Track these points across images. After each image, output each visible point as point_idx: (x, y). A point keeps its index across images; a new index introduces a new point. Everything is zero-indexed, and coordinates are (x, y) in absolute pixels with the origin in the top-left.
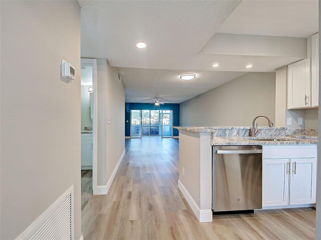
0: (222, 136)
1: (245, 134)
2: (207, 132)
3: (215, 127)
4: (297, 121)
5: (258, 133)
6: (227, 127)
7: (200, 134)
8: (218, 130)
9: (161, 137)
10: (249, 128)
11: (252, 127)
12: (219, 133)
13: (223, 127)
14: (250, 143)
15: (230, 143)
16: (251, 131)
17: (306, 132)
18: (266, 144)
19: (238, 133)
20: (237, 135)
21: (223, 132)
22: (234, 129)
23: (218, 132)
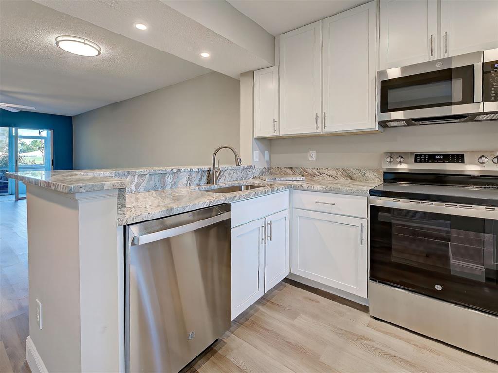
0: (157, 189)
1: (200, 180)
2: (102, 190)
3: (142, 171)
4: (264, 156)
5: (220, 177)
6: (168, 169)
7: (77, 196)
8: (150, 175)
9: (13, 198)
10: (206, 168)
11: (211, 166)
12: (152, 183)
13: (160, 169)
14: (210, 202)
15: (172, 209)
16: (209, 173)
17: (273, 171)
18: (236, 198)
19: (189, 180)
20: (188, 184)
21: (160, 181)
22: (182, 171)
23: (150, 180)
